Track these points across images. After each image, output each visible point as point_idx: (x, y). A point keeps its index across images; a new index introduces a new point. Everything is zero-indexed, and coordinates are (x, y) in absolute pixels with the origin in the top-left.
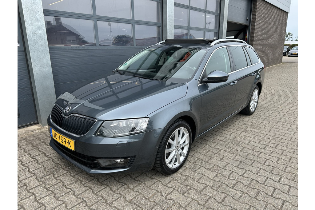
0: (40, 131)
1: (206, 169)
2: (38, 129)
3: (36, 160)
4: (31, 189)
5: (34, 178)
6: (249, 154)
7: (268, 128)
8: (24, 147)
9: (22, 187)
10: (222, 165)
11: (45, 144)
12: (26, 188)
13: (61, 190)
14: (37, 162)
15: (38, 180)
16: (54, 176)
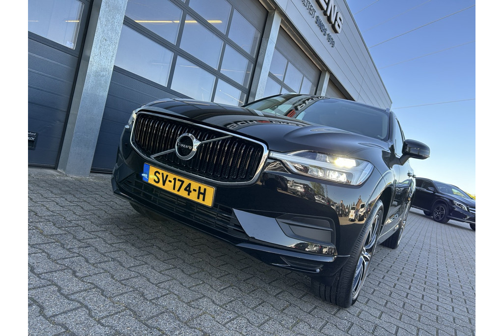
0: (63, 178)
2: (58, 175)
3: (79, 206)
4: (92, 232)
5: (88, 222)
8: (48, 188)
9: (76, 227)
11: (82, 193)
12: (84, 229)
13: (138, 241)
14: (82, 208)
15: (97, 226)
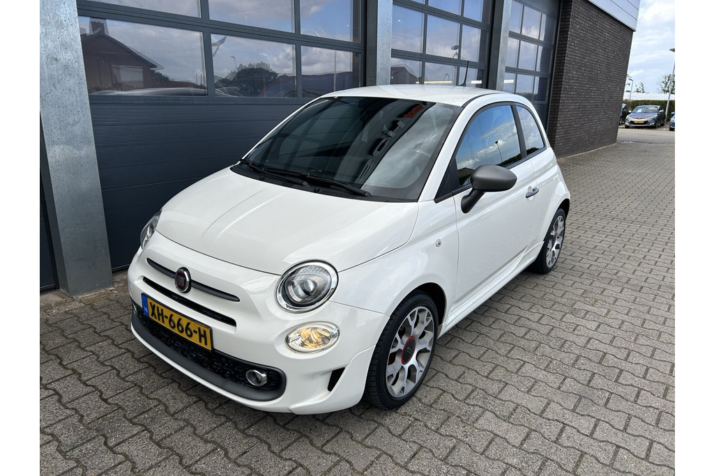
1: (497, 416)
6: (594, 374)
7: (624, 303)
10: (536, 404)
16: (105, 443)
